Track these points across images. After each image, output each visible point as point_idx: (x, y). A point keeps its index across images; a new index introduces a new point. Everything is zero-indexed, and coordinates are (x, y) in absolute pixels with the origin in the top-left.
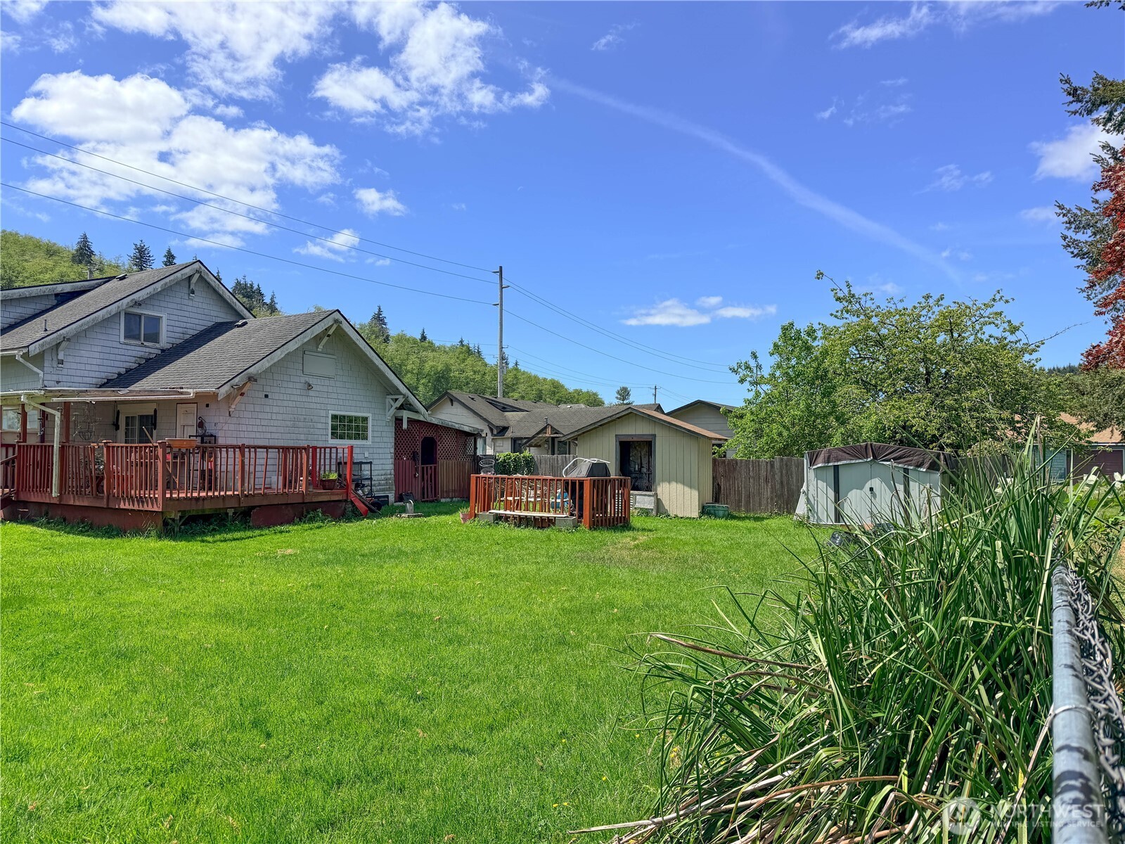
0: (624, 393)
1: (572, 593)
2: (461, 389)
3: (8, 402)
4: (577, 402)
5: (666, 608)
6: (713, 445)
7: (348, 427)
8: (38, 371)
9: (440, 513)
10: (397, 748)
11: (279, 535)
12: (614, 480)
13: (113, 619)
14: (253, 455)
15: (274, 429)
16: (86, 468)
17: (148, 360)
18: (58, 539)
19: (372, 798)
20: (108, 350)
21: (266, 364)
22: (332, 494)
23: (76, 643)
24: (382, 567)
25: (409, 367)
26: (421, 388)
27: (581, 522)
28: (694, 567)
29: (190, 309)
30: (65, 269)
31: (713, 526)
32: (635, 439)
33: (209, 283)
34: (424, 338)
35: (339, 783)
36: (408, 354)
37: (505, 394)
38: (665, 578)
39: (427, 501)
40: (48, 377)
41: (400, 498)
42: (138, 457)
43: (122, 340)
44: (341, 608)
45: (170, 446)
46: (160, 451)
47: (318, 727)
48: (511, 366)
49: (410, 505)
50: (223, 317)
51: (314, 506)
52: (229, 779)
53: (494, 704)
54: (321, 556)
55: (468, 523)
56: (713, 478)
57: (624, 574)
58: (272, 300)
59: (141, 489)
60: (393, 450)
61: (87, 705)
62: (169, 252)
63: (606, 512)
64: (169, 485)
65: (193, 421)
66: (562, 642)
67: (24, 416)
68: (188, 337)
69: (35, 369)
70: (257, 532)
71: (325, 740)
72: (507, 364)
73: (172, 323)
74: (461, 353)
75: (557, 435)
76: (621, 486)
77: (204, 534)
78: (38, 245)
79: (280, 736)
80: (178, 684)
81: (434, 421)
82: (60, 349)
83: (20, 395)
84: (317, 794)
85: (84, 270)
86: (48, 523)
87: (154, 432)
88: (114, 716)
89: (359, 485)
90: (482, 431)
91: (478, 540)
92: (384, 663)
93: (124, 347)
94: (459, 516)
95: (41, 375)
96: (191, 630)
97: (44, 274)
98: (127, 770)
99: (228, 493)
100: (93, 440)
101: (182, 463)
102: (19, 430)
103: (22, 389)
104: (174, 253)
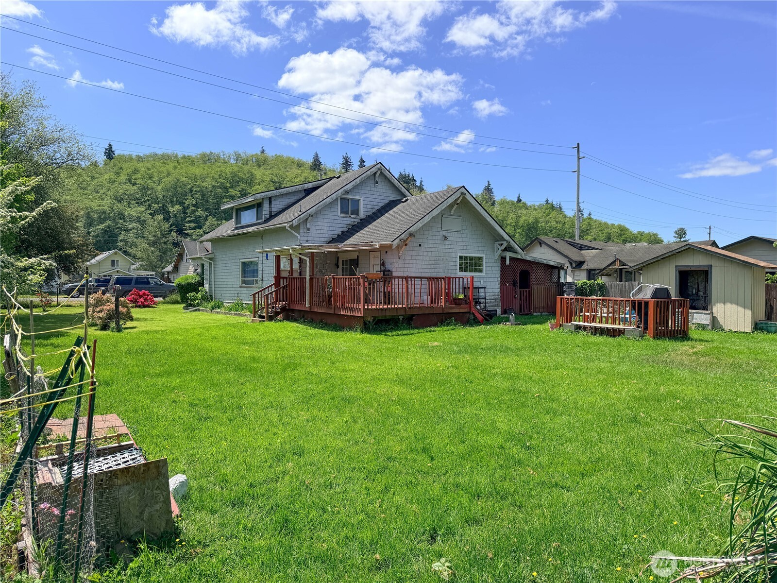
0: (681, 233)
1: (641, 386)
2: (547, 235)
3: (284, 253)
4: (640, 241)
5: (723, 402)
6: (767, 273)
7: (470, 264)
8: (297, 235)
9: (533, 323)
10: (515, 479)
11: (429, 333)
12: (675, 301)
13: (341, 378)
14: (413, 282)
15: (424, 266)
16: (323, 291)
17: (353, 226)
18: (310, 331)
19: (501, 509)
20: (332, 221)
21: (420, 225)
22: (461, 308)
23: (323, 391)
24: (495, 357)
25: (509, 222)
26: (517, 236)
27: (646, 333)
28: (748, 372)
29: (375, 193)
30: (307, 175)
31: (766, 339)
32: (693, 269)
33: (386, 176)
34: (519, 200)
35: (479, 496)
36: (508, 213)
37: (581, 237)
38: (721, 379)
39: (524, 314)
40: (302, 238)
41: (505, 312)
42: (350, 284)
43: (339, 215)
44: (471, 382)
45: (366, 278)
46: (361, 280)
47: (462, 458)
48: (585, 216)
49: (512, 317)
50: (394, 197)
51: (449, 315)
52: (411, 482)
53: (583, 458)
54: (455, 348)
55: (555, 330)
56: (767, 301)
57: (686, 374)
58: (421, 183)
59: (351, 303)
60: (499, 279)
61: (331, 427)
62: (361, 159)
63: (667, 326)
64: (367, 301)
65: (379, 262)
66: (634, 420)
67: (291, 260)
68: (374, 210)
69: (296, 234)
70: (416, 331)
71: (467, 467)
72: (582, 215)
73: (366, 203)
74: (547, 209)
75: (625, 267)
76: (681, 305)
77: (386, 330)
78: (293, 162)
79: (440, 460)
80: (378, 420)
81: (528, 258)
82: (308, 221)
83: (289, 249)
84: (465, 500)
85: (316, 173)
86: (305, 322)
87: (358, 269)
88: (345, 435)
89: (477, 303)
90: (564, 264)
91: (563, 343)
92: (502, 422)
93: (341, 219)
94: (548, 325)
95: (299, 237)
96: (383, 388)
97: (297, 178)
98: (354, 468)
99: (399, 306)
100: (326, 274)
101: (374, 288)
102: (289, 269)
103: (290, 246)
104: (364, 159)
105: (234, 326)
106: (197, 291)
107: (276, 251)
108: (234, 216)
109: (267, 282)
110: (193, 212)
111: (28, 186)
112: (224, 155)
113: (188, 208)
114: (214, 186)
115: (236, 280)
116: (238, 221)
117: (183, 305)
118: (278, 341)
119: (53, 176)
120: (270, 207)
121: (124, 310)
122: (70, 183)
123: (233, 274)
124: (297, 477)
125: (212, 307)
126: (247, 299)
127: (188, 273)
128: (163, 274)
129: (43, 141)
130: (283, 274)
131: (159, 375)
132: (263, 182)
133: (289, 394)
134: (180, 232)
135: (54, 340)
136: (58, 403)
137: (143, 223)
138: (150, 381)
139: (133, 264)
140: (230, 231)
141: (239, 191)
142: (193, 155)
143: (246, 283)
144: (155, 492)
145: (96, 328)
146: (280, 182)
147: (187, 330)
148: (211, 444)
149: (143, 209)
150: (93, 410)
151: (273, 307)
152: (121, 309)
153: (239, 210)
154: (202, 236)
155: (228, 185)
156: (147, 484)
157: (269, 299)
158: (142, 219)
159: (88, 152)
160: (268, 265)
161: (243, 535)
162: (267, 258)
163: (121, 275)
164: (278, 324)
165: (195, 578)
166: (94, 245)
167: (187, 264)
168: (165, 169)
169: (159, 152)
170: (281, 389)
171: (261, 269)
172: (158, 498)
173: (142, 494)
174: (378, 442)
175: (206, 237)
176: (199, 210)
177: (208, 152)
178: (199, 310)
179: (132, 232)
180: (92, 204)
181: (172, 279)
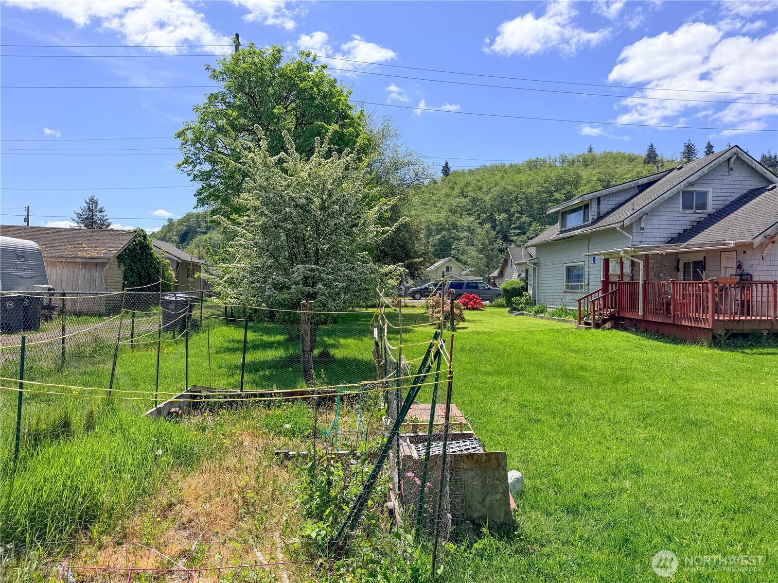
3: (613, 256)
8: (629, 236)
13: (685, 398)
16: (659, 297)
17: (698, 222)
18: (643, 342)
20: (671, 218)
23: (663, 410)
29: (729, 182)
30: (640, 169)
33: (744, 161)
40: (635, 239)
42: (694, 290)
43: (681, 210)
45: (717, 283)
46: (710, 286)
50: (756, 184)
59: (696, 312)
61: (675, 451)
62: (709, 144)
64: (716, 310)
65: (734, 264)
67: (622, 264)
68: (727, 203)
69: (627, 235)
73: (716, 194)
77: (744, 347)
78: (624, 157)
80: (737, 452)
82: (642, 220)
83: (619, 252)
85: (650, 166)
86: (637, 331)
87: (704, 272)
88: (693, 463)
93: (682, 215)
95: (631, 238)
96: (741, 416)
97: (626, 174)
98: (707, 501)
99: (763, 318)
100: (663, 278)
101: (726, 295)
102: (619, 273)
103: (621, 248)
104: (711, 144)
105: (558, 331)
106: (521, 295)
107: (605, 254)
108: (560, 220)
109: (594, 287)
110: (518, 218)
111: (389, 205)
112: (550, 159)
113: (513, 215)
114: (539, 192)
115: (560, 284)
116: (563, 224)
117: (508, 309)
118: (607, 351)
119: (403, 194)
120: (599, 208)
121: (457, 312)
122: (416, 200)
123: (557, 278)
124: (636, 498)
125: (536, 312)
126: (572, 304)
127: (513, 278)
128: (489, 280)
129: (397, 166)
130: (612, 279)
131: (489, 373)
132: (589, 182)
133: (622, 408)
134: (506, 238)
135: (404, 336)
136: (420, 386)
137: (472, 232)
138: (482, 379)
139: (464, 270)
140: (555, 236)
141: (564, 194)
142: (520, 163)
143: (571, 289)
144: (495, 482)
145: (435, 327)
146: (608, 181)
147: (513, 333)
148: (543, 447)
149: (472, 219)
150: (451, 396)
151: (600, 314)
152: (455, 310)
153: (564, 214)
154: (525, 242)
155: (553, 188)
156: (488, 473)
157: (596, 305)
158: (472, 228)
159: (430, 171)
160: (595, 269)
161: (580, 544)
162: (594, 261)
163: (454, 280)
164: (605, 333)
165: (534, 574)
166: (433, 253)
167: (511, 270)
168: (494, 179)
169: (488, 164)
170: (613, 402)
171: (587, 273)
172: (498, 488)
173: (484, 482)
174: (736, 476)
175: (531, 242)
176: (524, 216)
177: (534, 158)
178: (523, 314)
179: (463, 241)
180: (431, 217)
181: (497, 284)
